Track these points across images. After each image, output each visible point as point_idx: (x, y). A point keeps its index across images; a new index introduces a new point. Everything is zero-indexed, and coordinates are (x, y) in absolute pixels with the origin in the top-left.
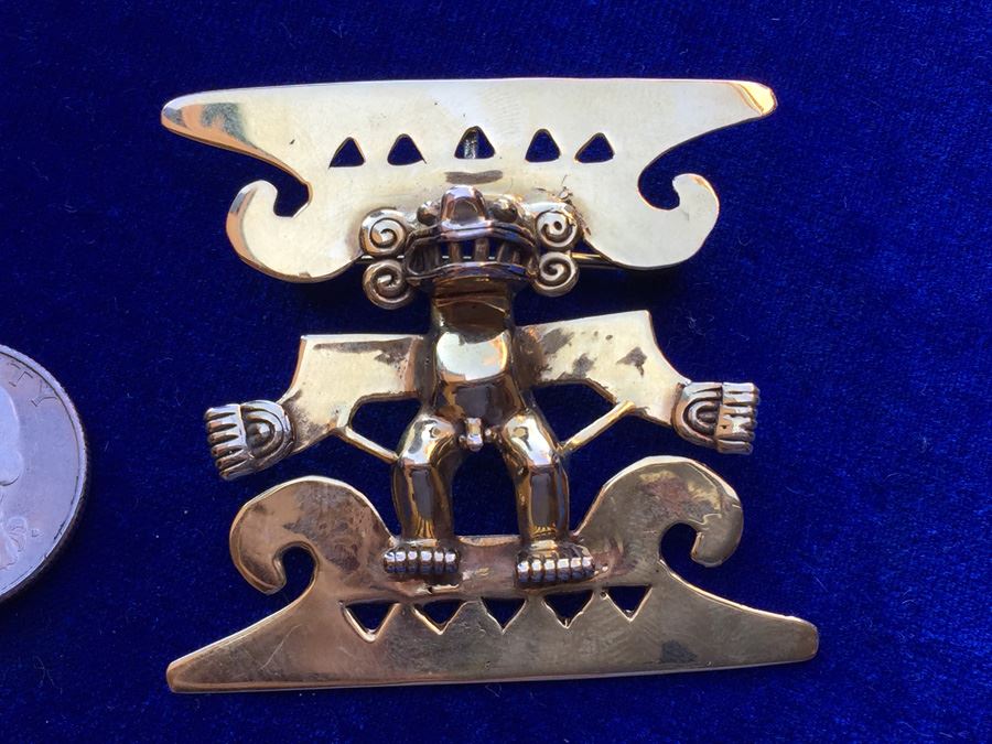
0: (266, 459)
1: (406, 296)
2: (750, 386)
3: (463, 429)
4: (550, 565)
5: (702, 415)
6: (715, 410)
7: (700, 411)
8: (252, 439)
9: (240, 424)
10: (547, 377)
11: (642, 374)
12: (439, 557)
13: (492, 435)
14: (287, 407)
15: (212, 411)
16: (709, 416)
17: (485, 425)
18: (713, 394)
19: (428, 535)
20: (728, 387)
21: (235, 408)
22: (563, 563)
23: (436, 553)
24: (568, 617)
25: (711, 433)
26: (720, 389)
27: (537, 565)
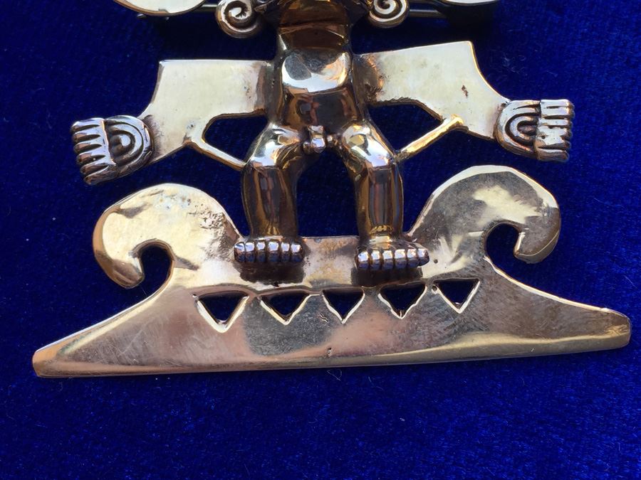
0: (127, 166)
1: (255, 27)
2: (566, 102)
3: (307, 136)
4: (388, 255)
5: (521, 128)
6: (534, 124)
7: (521, 125)
8: (115, 149)
9: (104, 134)
10: (381, 98)
11: (467, 95)
12: (285, 247)
13: (333, 141)
14: (147, 122)
15: (77, 124)
16: (528, 129)
17: (327, 132)
18: (532, 110)
19: (275, 232)
20: (546, 103)
21: (99, 121)
22: (400, 254)
23: (283, 244)
24: (402, 309)
25: (530, 144)
26: (538, 106)
27: (376, 255)
